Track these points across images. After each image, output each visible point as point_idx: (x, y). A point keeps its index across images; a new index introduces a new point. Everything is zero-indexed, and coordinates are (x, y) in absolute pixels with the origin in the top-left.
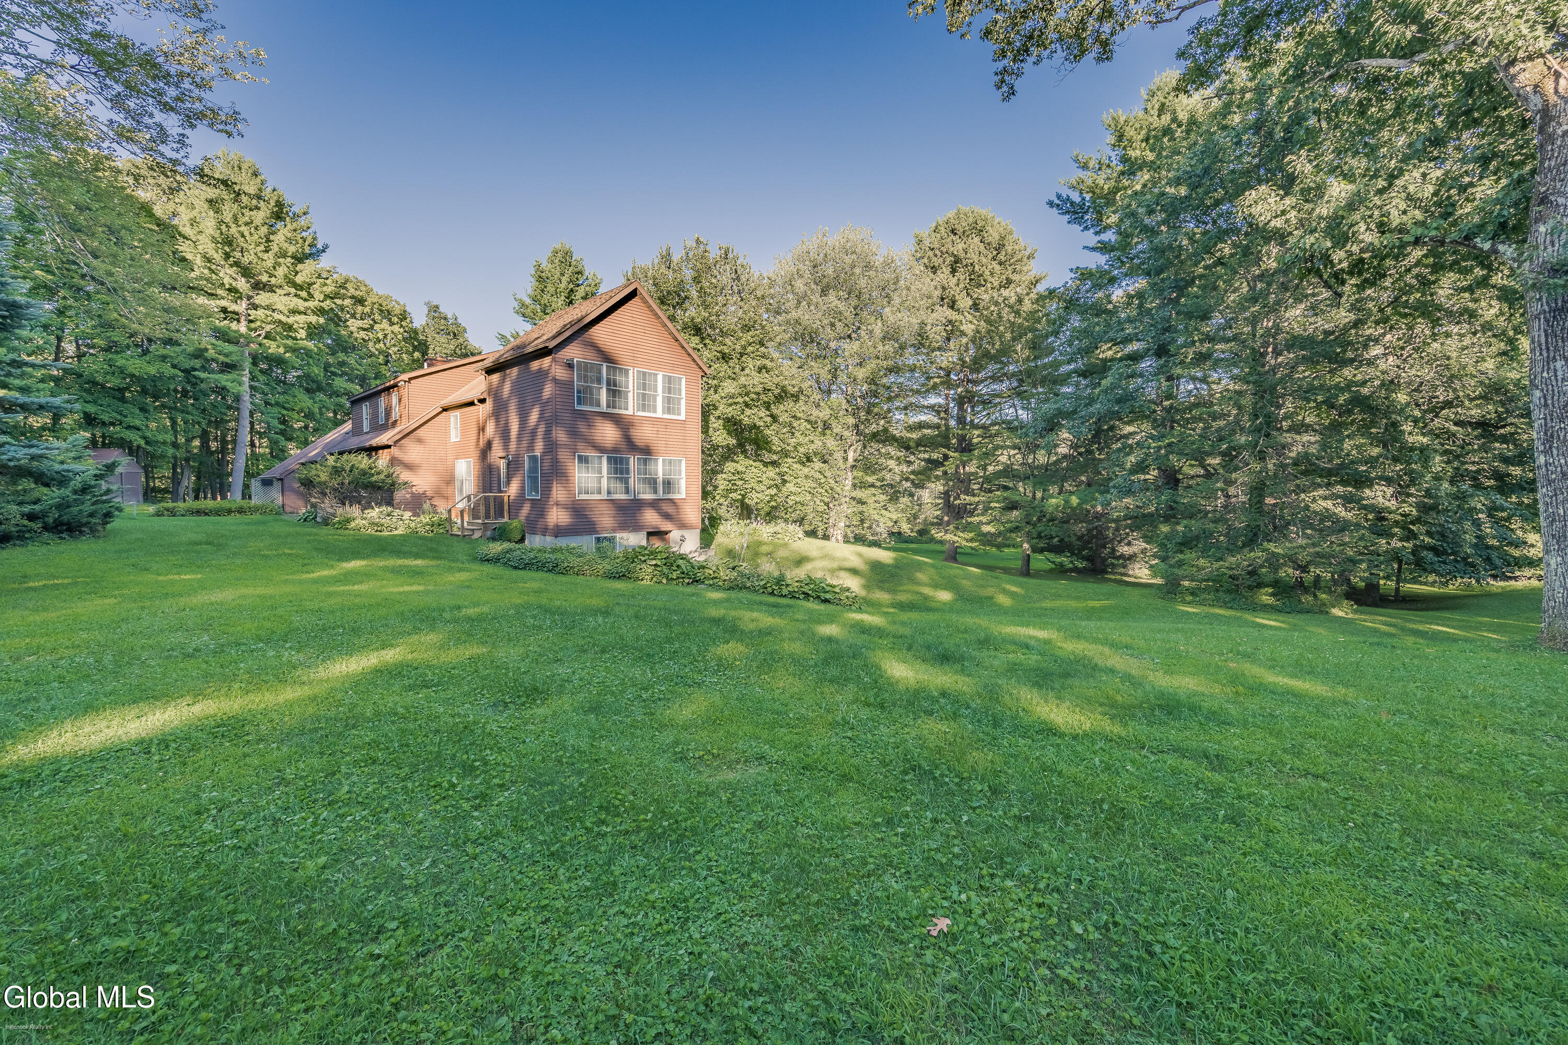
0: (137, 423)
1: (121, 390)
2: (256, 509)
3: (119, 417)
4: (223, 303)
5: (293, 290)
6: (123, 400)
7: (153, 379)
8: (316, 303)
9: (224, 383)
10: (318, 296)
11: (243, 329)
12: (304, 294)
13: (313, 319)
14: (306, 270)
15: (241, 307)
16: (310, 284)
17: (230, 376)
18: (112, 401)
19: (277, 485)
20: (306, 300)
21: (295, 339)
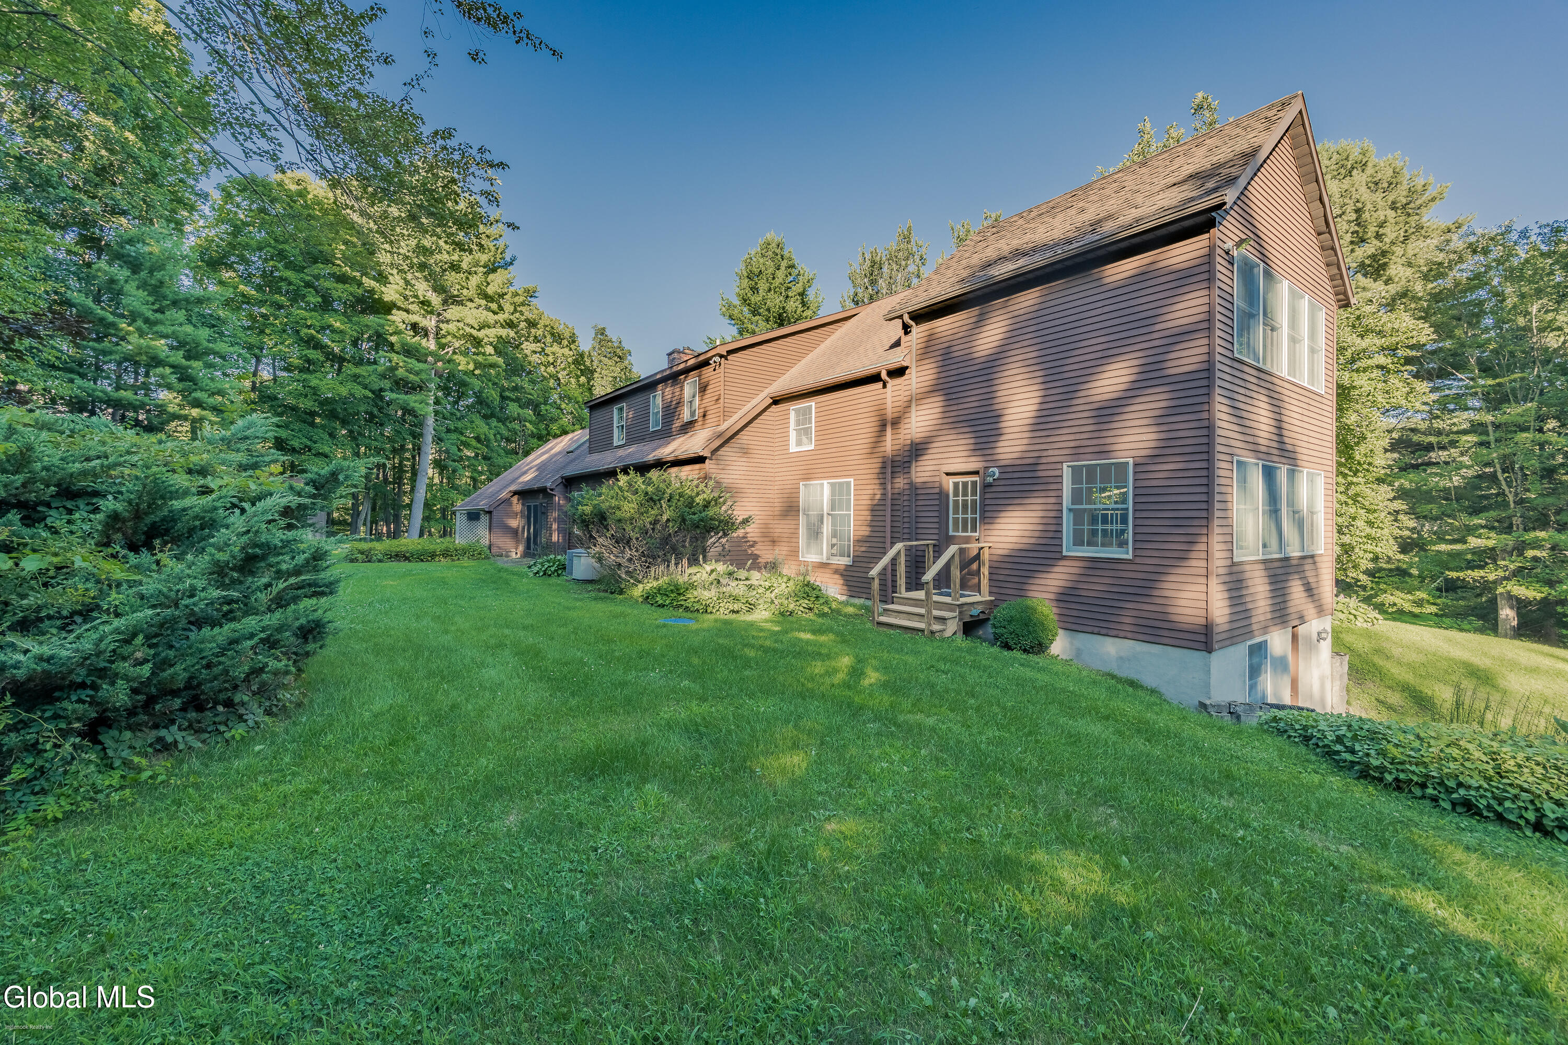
0: (326, 449)
1: (313, 414)
2: (463, 552)
3: (309, 443)
4: (415, 318)
5: (483, 302)
6: (312, 424)
7: (344, 401)
8: (506, 316)
9: (412, 404)
10: (508, 308)
11: (432, 345)
12: (494, 306)
13: (504, 332)
14: (496, 282)
15: (430, 323)
16: (502, 296)
17: (418, 397)
18: (303, 426)
19: (484, 519)
20: (495, 313)
21: (484, 354)
